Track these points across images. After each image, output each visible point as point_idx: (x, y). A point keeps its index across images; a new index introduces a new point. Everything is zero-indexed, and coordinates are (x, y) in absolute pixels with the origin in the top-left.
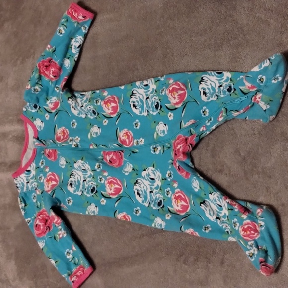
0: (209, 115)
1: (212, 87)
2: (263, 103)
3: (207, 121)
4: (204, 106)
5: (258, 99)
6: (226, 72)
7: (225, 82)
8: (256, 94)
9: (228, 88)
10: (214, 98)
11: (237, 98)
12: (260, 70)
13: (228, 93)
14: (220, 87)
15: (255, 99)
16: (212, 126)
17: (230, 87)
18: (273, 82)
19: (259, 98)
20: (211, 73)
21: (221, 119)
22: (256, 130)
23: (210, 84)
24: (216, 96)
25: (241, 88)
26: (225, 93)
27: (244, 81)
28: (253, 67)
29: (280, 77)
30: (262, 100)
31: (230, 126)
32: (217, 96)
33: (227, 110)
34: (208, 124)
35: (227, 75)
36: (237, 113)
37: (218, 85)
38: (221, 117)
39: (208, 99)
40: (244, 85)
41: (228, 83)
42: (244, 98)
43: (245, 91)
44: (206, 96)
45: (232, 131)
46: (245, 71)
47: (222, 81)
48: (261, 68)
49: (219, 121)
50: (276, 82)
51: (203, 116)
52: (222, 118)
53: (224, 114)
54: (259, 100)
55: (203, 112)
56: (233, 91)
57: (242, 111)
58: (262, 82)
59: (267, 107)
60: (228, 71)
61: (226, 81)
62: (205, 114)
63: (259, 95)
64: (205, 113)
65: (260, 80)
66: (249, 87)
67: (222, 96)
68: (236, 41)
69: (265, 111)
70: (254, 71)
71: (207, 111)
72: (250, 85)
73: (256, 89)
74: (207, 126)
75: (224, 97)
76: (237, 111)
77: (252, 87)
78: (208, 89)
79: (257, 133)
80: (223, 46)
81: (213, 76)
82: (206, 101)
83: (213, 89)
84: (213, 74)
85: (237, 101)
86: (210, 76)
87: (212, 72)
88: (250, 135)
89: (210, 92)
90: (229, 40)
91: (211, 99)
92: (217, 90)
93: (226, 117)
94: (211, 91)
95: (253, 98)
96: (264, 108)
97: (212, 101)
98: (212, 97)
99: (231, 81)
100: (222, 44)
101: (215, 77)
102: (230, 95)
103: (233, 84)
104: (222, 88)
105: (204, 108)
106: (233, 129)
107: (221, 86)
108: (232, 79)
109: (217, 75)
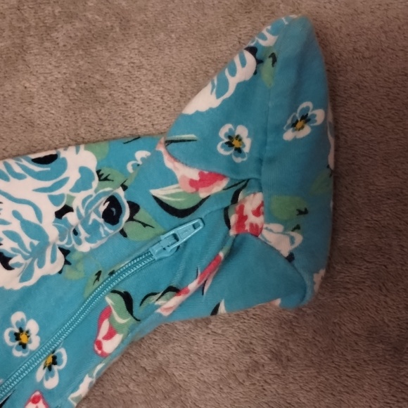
0: (42, 343)
1: (26, 225)
2: (277, 227)
3: (41, 373)
4: (14, 310)
5: (252, 219)
6: (72, 149)
7: (78, 188)
8: (235, 199)
9: (102, 208)
10: (52, 266)
11: (156, 240)
12: (224, 102)
13: (106, 229)
14: (59, 214)
15: (242, 218)
16: (76, 388)
17: (113, 201)
18: (289, 135)
19: (257, 213)
20: (8, 166)
21: (110, 346)
22: (259, 349)
23: (16, 214)
24: (59, 255)
25: (160, 193)
26: (93, 230)
27: (169, 163)
28: (186, 97)
29: (315, 108)
30: (271, 219)
31: (145, 362)
32: (65, 252)
33: (127, 298)
34: (52, 383)
35: (79, 160)
36: (175, 301)
37: (49, 210)
38: (110, 335)
39: (26, 275)
40: (170, 178)
41: (91, 192)
42: (186, 231)
43: (181, 203)
44: (8, 268)
45: (161, 383)
46: (142, 131)
47: (65, 190)
48: (227, 95)
49: (104, 355)
50: (307, 130)
51: (18, 354)
52: (117, 339)
53: (121, 319)
54: (259, 220)
55: (17, 337)
56: (127, 214)
57: (193, 286)
58: (239, 150)
59: (292, 240)
60: (77, 144)
61: (82, 185)
62: (24, 346)
63: (251, 201)
64: (24, 338)
65: (230, 144)
66: (192, 183)
67: (85, 247)
68: (78, 25)
69: (290, 258)
70: (197, 113)
71: (32, 326)
72: (194, 174)
73: (224, 183)
74: (51, 392)
75: (92, 251)
76: (174, 290)
77: (206, 180)
78: (13, 236)
79: (264, 359)
80: (28, 57)
81: (19, 177)
82: (17, 286)
83: (34, 230)
84: (18, 170)
85: (164, 248)
86: (7, 179)
87: (12, 162)
88: (241, 376)
89: (21, 244)
90: (49, 29)
91: (38, 273)
92: (52, 232)
93: (131, 330)
94: (27, 240)
95: (233, 219)
96: (285, 248)
97: (44, 278)
98: (41, 265)
99: (103, 178)
100: (23, 49)
101: (29, 179)
102: (123, 233)
103: (125, 188)
104: (71, 218)
105: (18, 317)
106: (161, 371)
107: (67, 209)
108: (105, 172)
109: (37, 168)
